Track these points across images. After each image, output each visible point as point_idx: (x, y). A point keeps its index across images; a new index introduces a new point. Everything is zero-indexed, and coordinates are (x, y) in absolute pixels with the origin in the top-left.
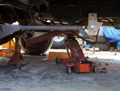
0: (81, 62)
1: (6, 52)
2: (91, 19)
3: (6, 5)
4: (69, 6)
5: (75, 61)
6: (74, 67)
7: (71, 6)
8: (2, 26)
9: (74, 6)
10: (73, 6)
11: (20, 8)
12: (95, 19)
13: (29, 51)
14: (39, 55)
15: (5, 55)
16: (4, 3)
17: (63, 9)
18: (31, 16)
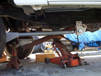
0: (72, 58)
2: (78, 25)
4: (61, 16)
5: (68, 58)
6: (68, 63)
7: (63, 16)
9: (65, 16)
10: (64, 16)
12: (81, 25)
17: (56, 19)
18: (23, 26)
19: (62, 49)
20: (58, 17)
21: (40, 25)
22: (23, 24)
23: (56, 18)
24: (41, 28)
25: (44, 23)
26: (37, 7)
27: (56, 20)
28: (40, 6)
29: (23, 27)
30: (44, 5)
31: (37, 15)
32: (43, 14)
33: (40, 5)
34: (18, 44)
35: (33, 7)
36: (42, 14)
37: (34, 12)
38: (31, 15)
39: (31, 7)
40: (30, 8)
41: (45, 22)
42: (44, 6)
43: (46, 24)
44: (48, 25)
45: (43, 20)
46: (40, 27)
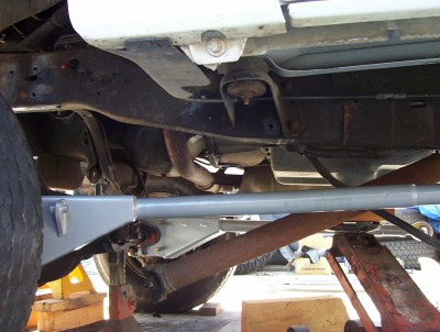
1: (49, 312)
3: (68, 107)
4: (379, 97)
7: (387, 96)
8: (54, 204)
9: (404, 96)
10: (397, 96)
11: (137, 117)
13: (142, 298)
14: (187, 311)
15: (47, 323)
16: (59, 102)
17: (347, 115)
18: (170, 154)
19: (385, 286)
20: (356, 101)
21: (262, 150)
22: (168, 147)
23: (347, 108)
24: (266, 162)
25: (279, 142)
26: (214, 46)
27: (346, 122)
28: (232, 39)
29: (169, 160)
30: (261, 28)
31: (232, 97)
32: (268, 87)
33: (234, 29)
34: (157, 241)
35: (187, 46)
36: (258, 89)
37: (205, 81)
38: (204, 100)
39: (178, 47)
40: (170, 58)
41: (281, 135)
42: (260, 34)
43: (290, 148)
44: (303, 149)
45: (271, 126)
46: (260, 160)
